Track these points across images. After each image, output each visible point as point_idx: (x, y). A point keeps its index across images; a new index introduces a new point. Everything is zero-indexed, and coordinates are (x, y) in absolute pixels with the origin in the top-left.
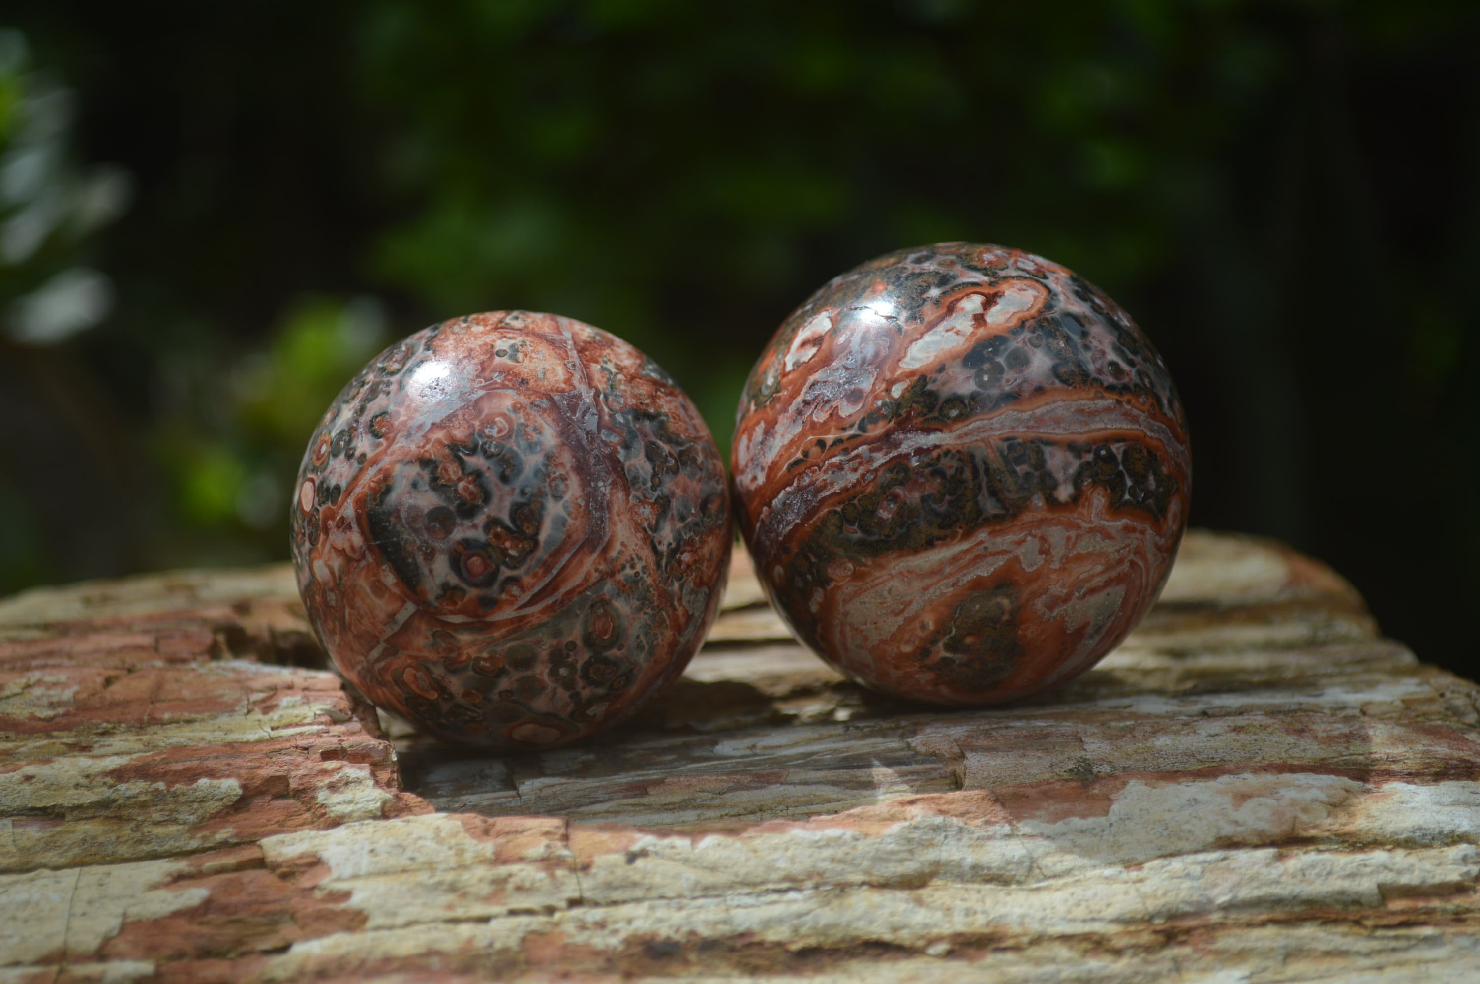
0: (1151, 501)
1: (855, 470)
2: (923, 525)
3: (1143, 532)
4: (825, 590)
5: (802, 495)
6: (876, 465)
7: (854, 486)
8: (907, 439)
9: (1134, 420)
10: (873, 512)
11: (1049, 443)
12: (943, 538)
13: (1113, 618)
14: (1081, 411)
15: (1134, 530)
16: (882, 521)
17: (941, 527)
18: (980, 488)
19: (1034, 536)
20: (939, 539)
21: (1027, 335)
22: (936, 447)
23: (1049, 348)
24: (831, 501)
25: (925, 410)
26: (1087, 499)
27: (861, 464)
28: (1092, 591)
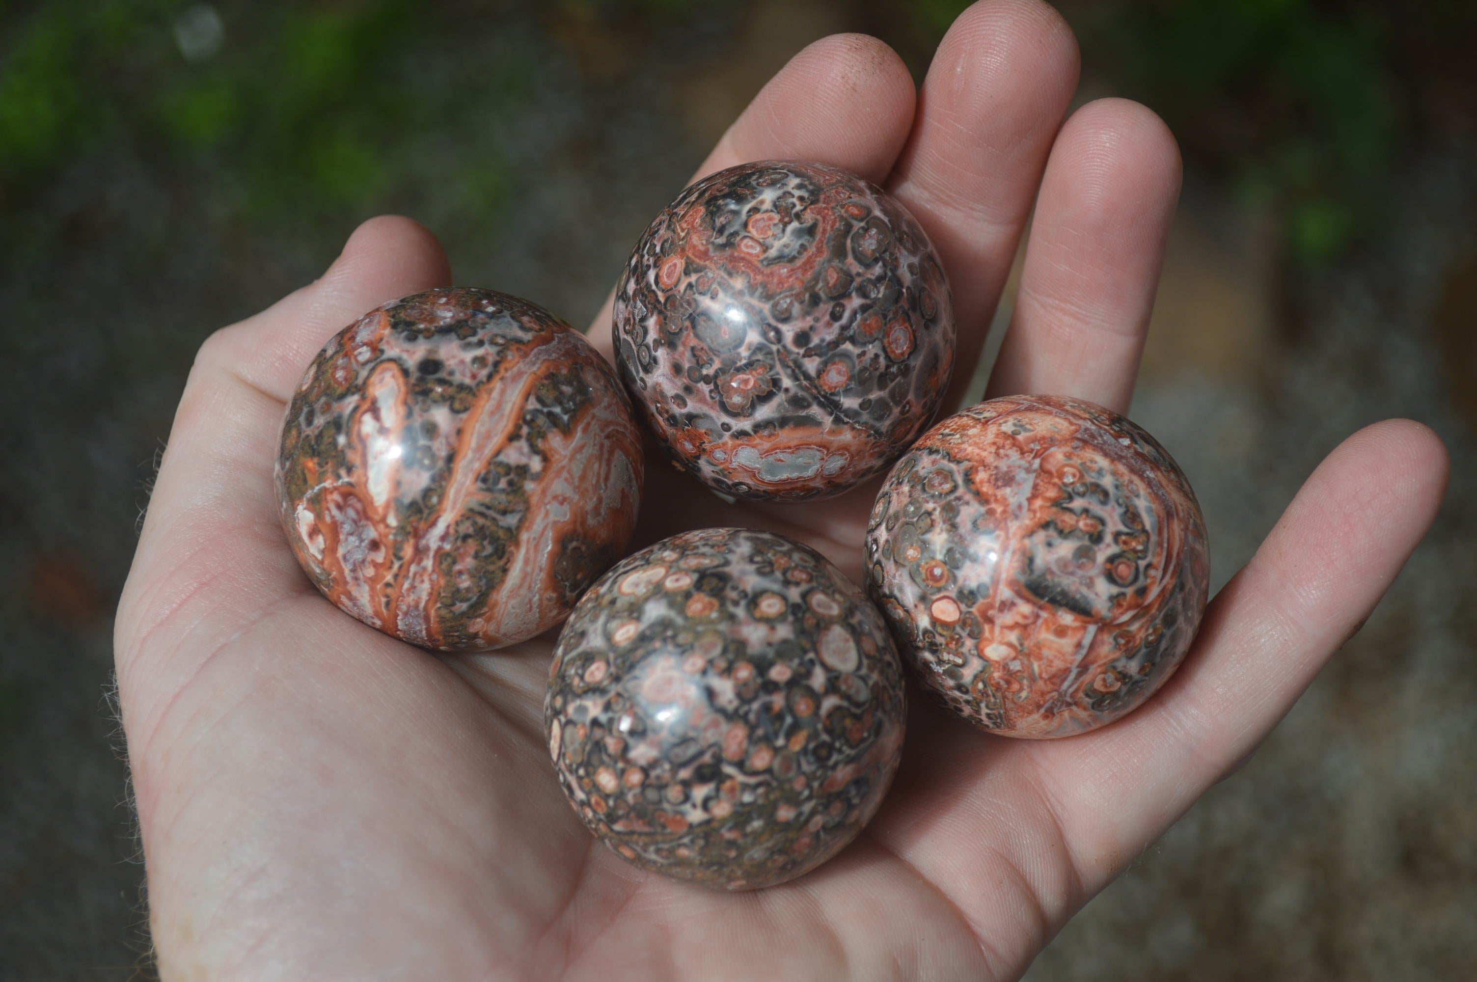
0: (578, 398)
1: (422, 581)
2: (491, 568)
3: (593, 417)
4: (480, 638)
5: (411, 615)
6: (430, 568)
7: (432, 589)
8: (428, 540)
9: (520, 374)
10: (458, 590)
11: (498, 453)
12: (508, 561)
13: (630, 466)
14: (492, 413)
15: (588, 424)
16: (468, 590)
17: (500, 558)
18: (494, 519)
19: (549, 503)
20: (506, 564)
21: (417, 409)
22: (448, 527)
23: (435, 402)
24: (430, 605)
25: (419, 516)
26: (551, 449)
27: (421, 576)
28: (607, 479)
